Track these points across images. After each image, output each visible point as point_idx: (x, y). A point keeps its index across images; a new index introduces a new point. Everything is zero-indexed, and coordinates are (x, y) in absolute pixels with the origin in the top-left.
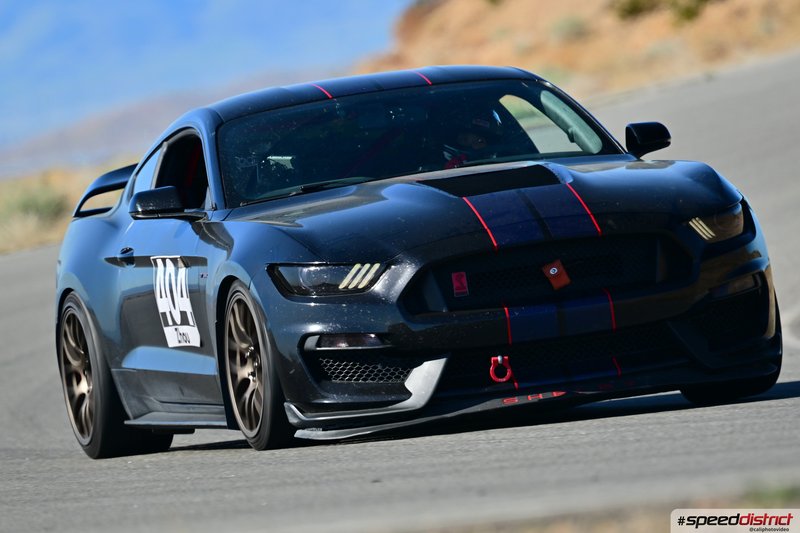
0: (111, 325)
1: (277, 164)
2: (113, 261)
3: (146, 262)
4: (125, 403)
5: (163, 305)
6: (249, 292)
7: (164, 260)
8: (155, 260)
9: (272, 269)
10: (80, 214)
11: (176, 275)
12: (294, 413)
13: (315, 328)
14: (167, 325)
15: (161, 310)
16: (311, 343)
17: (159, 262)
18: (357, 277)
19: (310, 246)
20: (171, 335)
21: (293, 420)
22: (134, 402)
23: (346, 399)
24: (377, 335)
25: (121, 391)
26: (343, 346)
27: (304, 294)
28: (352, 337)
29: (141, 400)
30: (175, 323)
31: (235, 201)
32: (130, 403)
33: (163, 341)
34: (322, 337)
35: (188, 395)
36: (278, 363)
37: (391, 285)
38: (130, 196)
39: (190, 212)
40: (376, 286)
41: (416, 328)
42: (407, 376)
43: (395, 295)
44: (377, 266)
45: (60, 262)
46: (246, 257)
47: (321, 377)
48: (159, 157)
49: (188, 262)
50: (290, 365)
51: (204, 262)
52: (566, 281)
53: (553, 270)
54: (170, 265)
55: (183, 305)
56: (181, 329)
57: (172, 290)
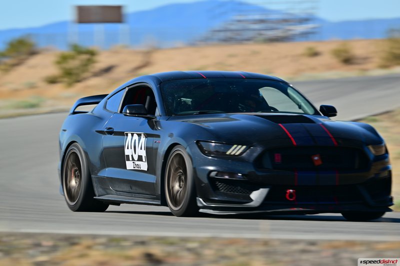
0: (95, 159)
1: (184, 102)
3: (122, 134)
4: (95, 189)
5: (128, 152)
6: (186, 151)
7: (132, 135)
9: (198, 142)
10: (74, 113)
11: (139, 140)
12: (201, 201)
13: (211, 168)
14: (128, 160)
15: (126, 154)
16: (213, 174)
17: (130, 135)
18: (236, 150)
20: (130, 165)
21: (199, 205)
24: (242, 175)
25: (95, 185)
26: (227, 177)
28: (232, 174)
29: (104, 189)
30: (133, 159)
31: (171, 112)
32: (98, 190)
33: (125, 167)
34: (219, 173)
35: (135, 189)
36: (196, 180)
37: (250, 155)
38: (105, 107)
39: (148, 116)
40: (244, 155)
41: (259, 174)
42: (251, 193)
43: (252, 159)
44: (244, 147)
45: (65, 130)
46: (185, 136)
47: (215, 189)
48: (124, 93)
49: (147, 136)
50: (202, 183)
51: (158, 136)
52: (320, 163)
53: (316, 158)
54: (136, 137)
55: (143, 153)
56: (137, 163)
57: (135, 146)
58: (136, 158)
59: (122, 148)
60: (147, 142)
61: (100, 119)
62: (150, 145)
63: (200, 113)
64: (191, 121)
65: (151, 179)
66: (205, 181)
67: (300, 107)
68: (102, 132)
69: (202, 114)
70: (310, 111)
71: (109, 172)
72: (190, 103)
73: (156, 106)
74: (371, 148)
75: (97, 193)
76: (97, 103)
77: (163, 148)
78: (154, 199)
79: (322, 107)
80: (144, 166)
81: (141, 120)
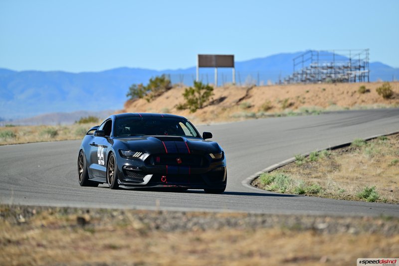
0: (89, 158)
1: (127, 129)
2: (91, 144)
3: (97, 146)
4: (89, 175)
5: (99, 155)
7: (100, 146)
9: (120, 150)
10: (87, 134)
11: (102, 149)
12: (119, 182)
13: (126, 164)
14: (99, 160)
16: (125, 167)
18: (137, 155)
19: (128, 147)
20: (99, 162)
22: (91, 175)
23: (131, 180)
24: (139, 167)
25: (89, 173)
26: (132, 169)
27: (125, 157)
28: (134, 167)
31: (117, 135)
33: (97, 163)
34: (128, 166)
36: (118, 170)
37: (144, 157)
39: (106, 136)
40: (140, 157)
41: (147, 168)
42: (144, 177)
43: (144, 160)
44: (141, 153)
47: (126, 175)
49: (104, 147)
50: (120, 172)
51: (107, 147)
52: (181, 162)
53: (178, 160)
55: (102, 156)
56: (101, 161)
57: (101, 152)
58: (101, 158)
59: (96, 153)
60: (104, 150)
62: (105, 152)
65: (104, 169)
71: (93, 166)
73: (111, 131)
77: (108, 153)
80: (103, 163)
81: (103, 138)
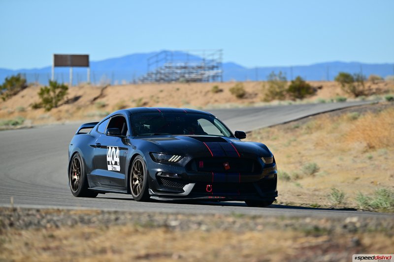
0: (89, 163)
1: (146, 127)
3: (105, 147)
4: (89, 183)
5: (109, 159)
6: (142, 159)
7: (112, 148)
8: (108, 147)
9: (150, 153)
10: (78, 133)
11: (116, 152)
12: (151, 192)
13: (159, 170)
14: (109, 164)
15: (108, 160)
16: (159, 174)
17: (110, 148)
18: (174, 159)
20: (110, 168)
21: (150, 193)
22: (92, 183)
23: (167, 190)
24: (178, 175)
25: (89, 180)
26: (168, 176)
27: (158, 161)
28: (171, 174)
29: (95, 183)
30: (112, 164)
31: (136, 134)
32: (90, 184)
33: (107, 169)
34: (162, 173)
35: (112, 183)
36: (149, 178)
37: (183, 162)
38: (97, 130)
39: (122, 136)
40: (179, 162)
42: (184, 186)
43: (184, 164)
44: (180, 157)
45: (72, 145)
46: (143, 149)
47: (161, 183)
48: (108, 121)
49: (120, 149)
50: (152, 179)
51: (127, 149)
52: (229, 168)
53: (226, 165)
54: (114, 149)
55: (118, 160)
56: (114, 166)
57: (113, 155)
58: (113, 163)
59: (105, 157)
60: (120, 153)
61: (93, 137)
62: (122, 155)
63: (155, 135)
64: (149, 140)
65: (123, 177)
66: (154, 178)
67: (222, 132)
68: (94, 146)
69: (157, 135)
70: (228, 134)
71: (98, 172)
72: (149, 128)
73: (127, 129)
74: (263, 159)
75: (90, 186)
76: (93, 127)
77: (129, 156)
78: (124, 189)
79: (236, 132)
80: (118, 168)
81: (117, 138)
